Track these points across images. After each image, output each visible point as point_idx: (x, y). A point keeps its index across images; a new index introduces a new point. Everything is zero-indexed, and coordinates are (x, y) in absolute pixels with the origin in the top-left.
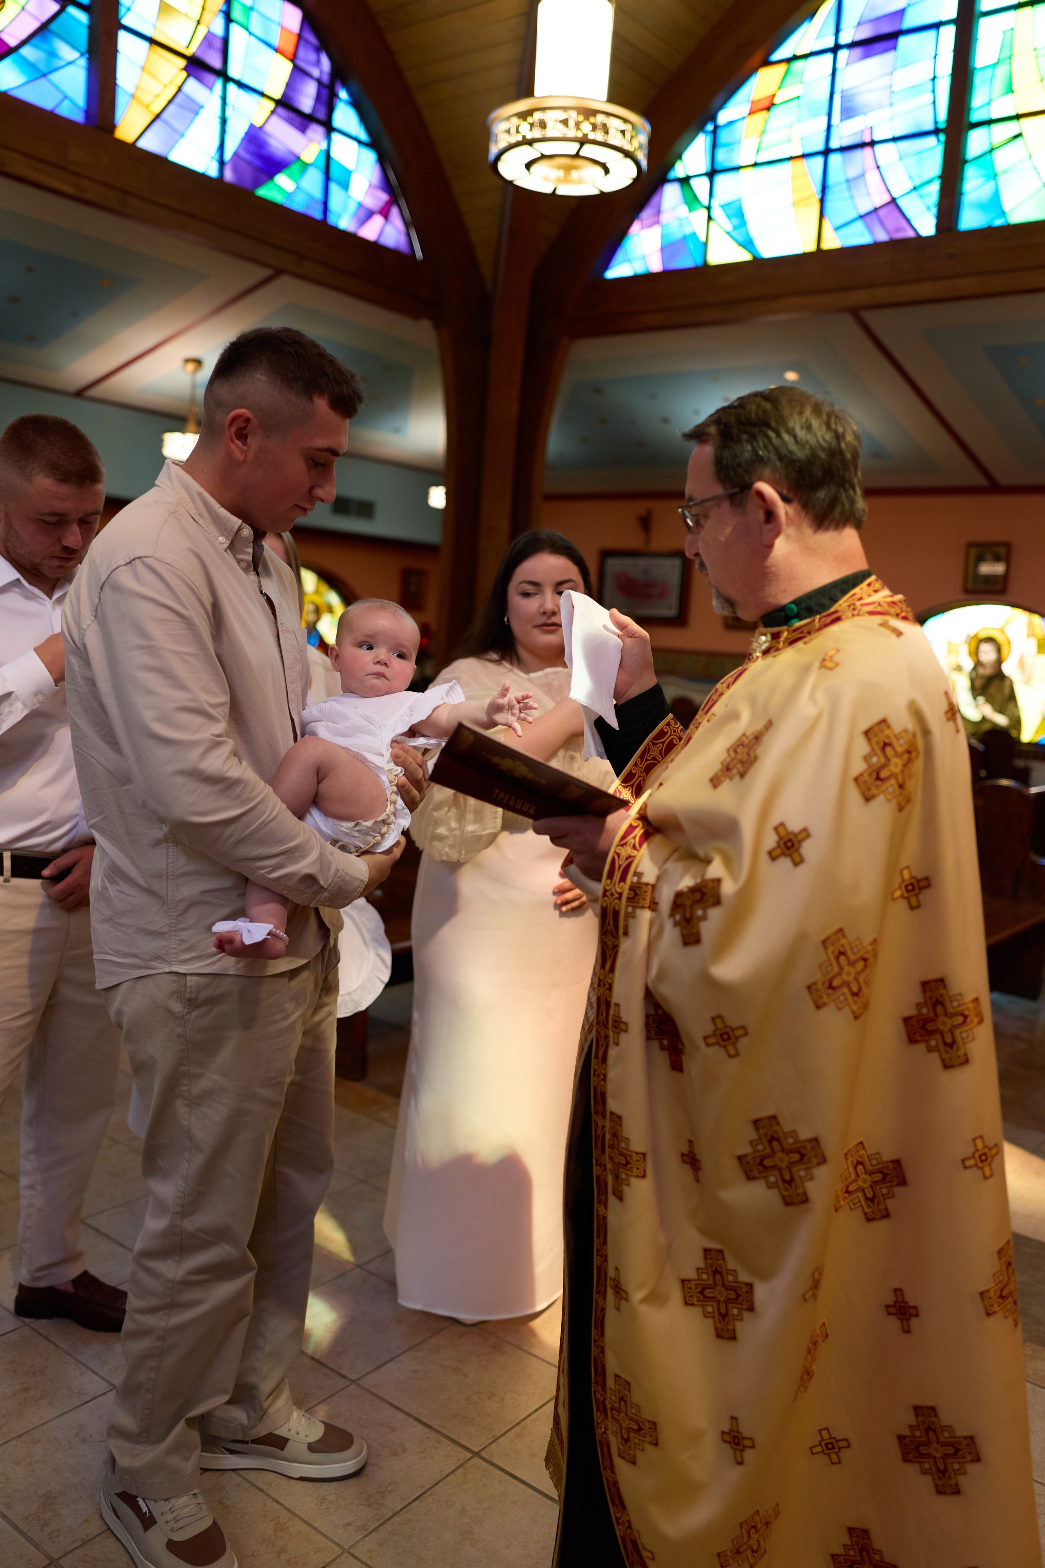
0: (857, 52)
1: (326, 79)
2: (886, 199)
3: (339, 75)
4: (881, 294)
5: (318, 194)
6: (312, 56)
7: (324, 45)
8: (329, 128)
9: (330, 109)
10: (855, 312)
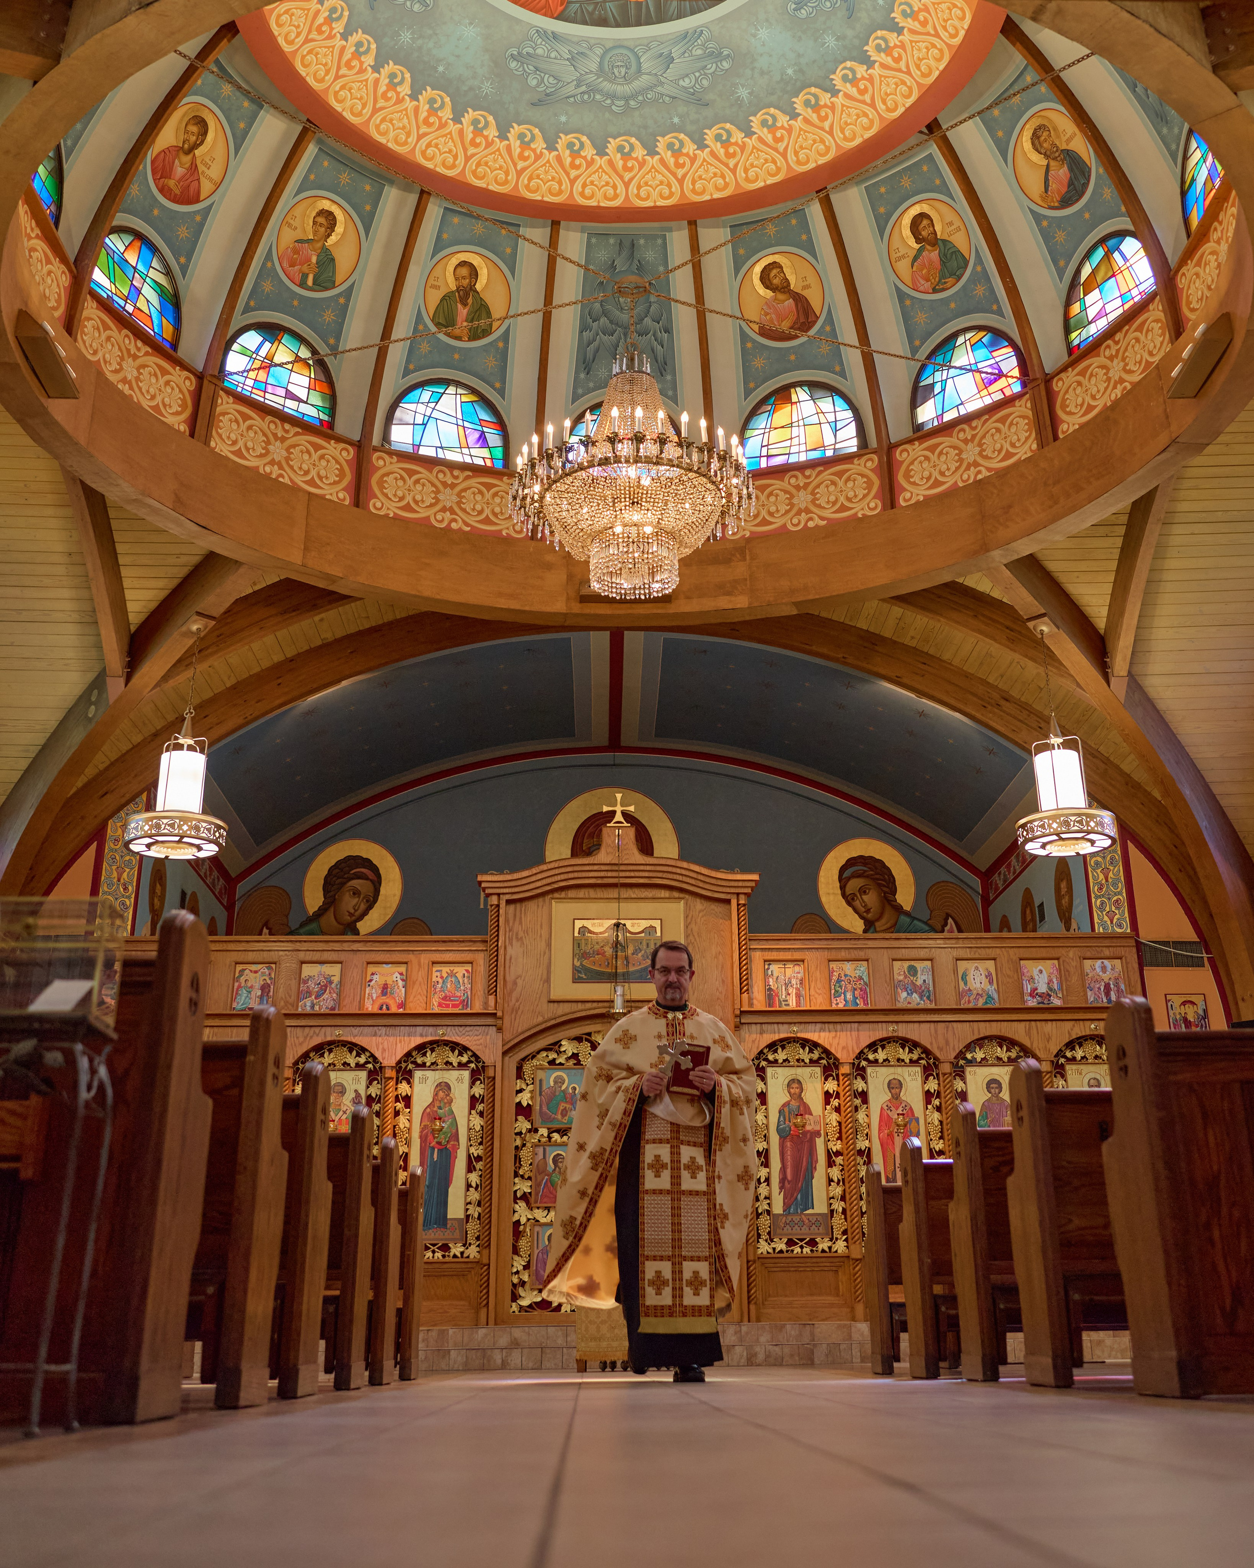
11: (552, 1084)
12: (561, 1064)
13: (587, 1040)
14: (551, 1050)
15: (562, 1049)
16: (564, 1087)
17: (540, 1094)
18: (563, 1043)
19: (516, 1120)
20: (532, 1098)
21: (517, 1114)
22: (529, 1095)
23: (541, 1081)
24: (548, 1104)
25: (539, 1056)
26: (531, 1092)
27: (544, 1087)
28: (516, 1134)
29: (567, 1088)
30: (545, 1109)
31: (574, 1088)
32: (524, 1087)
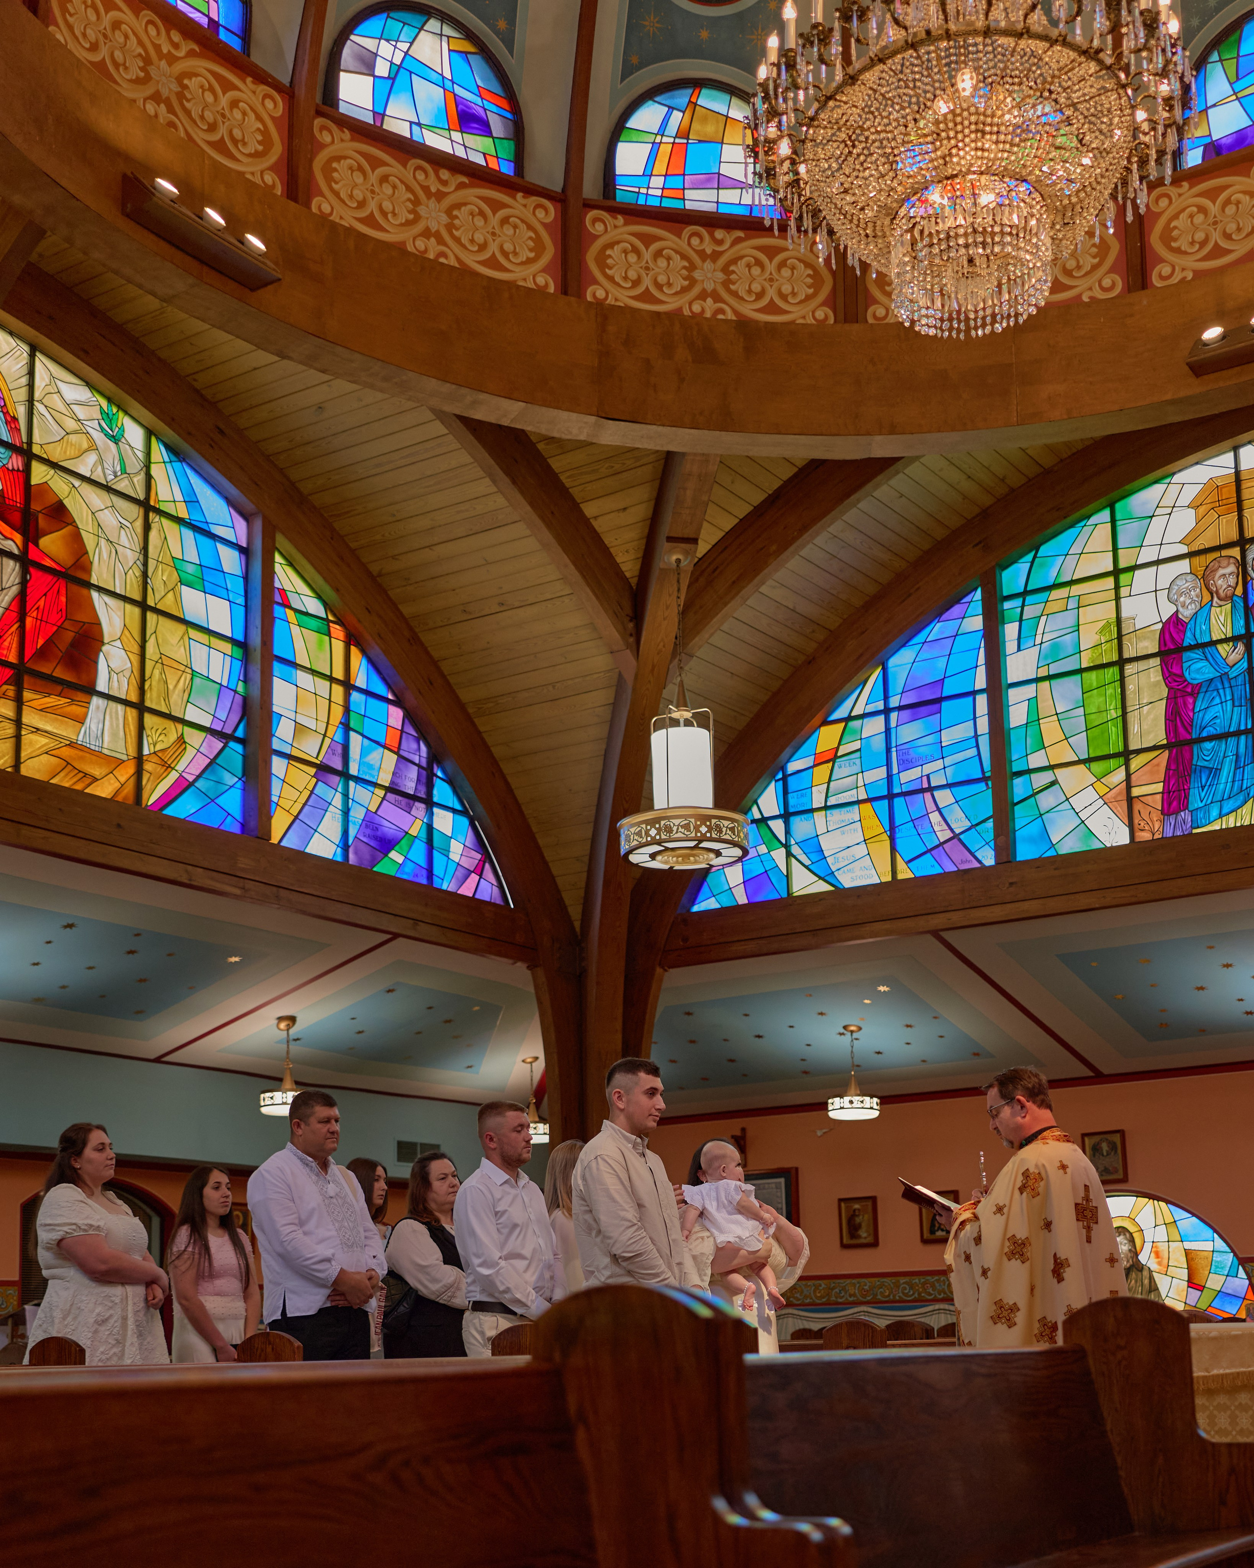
0: (906, 714)
1: (424, 763)
2: (948, 834)
3: (434, 758)
4: (956, 918)
5: (422, 861)
6: (414, 746)
7: (422, 735)
8: (430, 803)
9: (430, 786)
10: (936, 934)
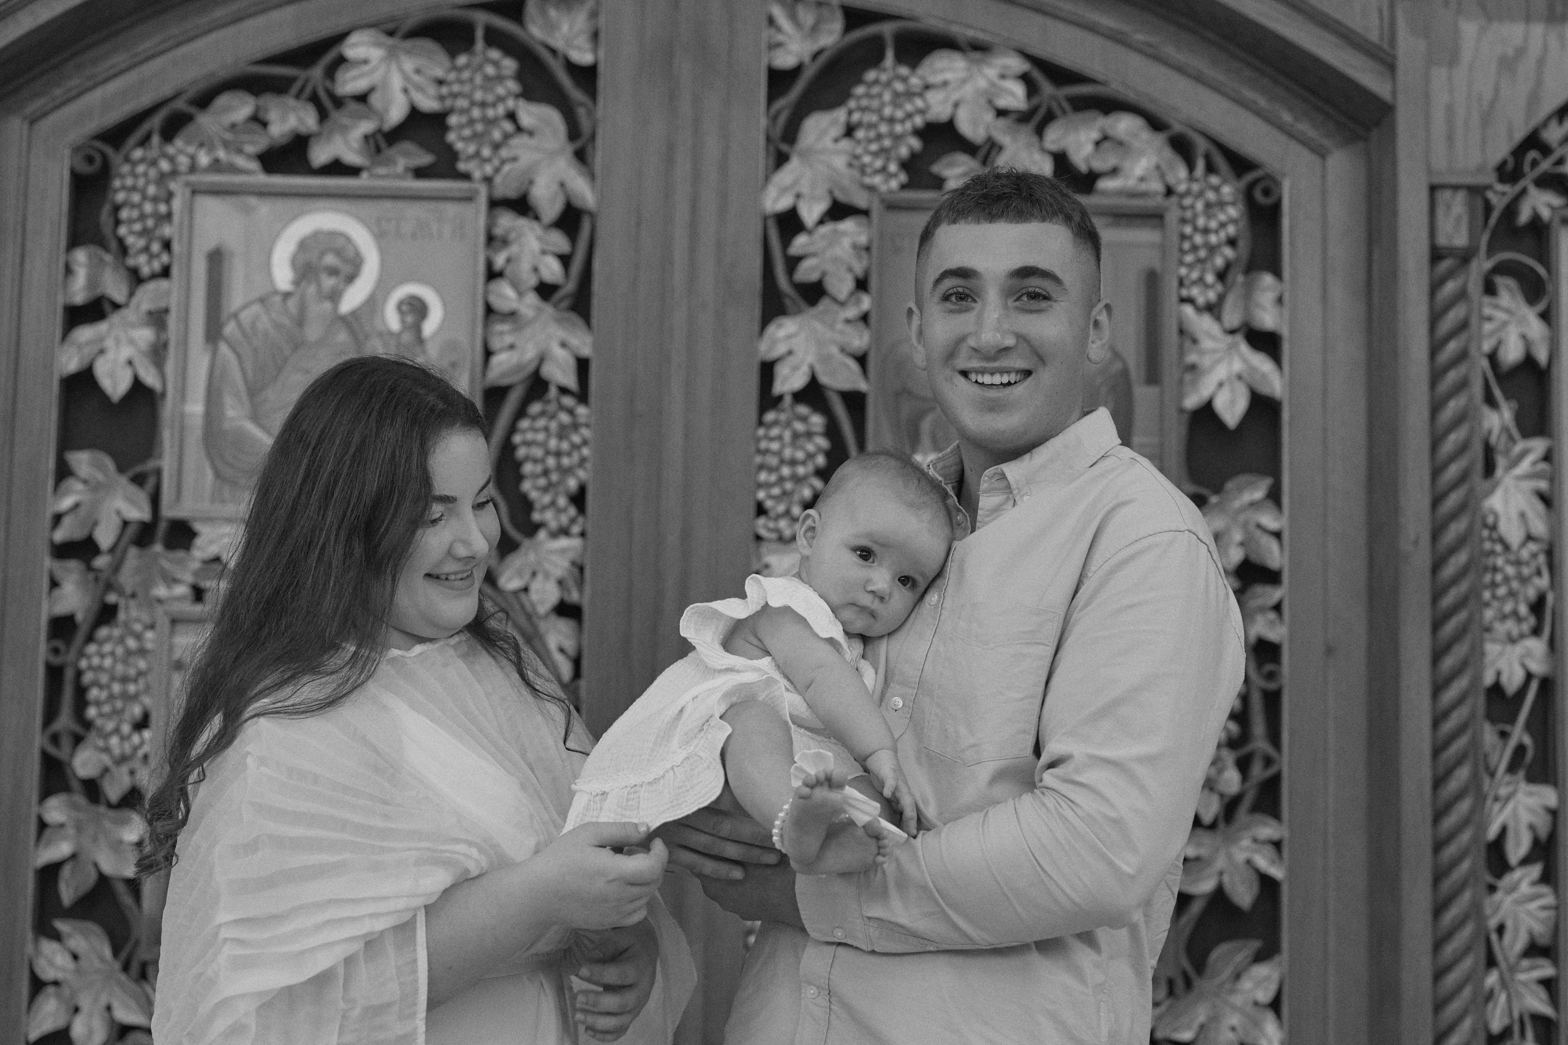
11: (283, 276)
12: (336, 168)
13: (494, 38)
14: (279, 87)
15: (349, 83)
16: (353, 298)
17: (213, 333)
18: (358, 47)
19: (63, 472)
20: (158, 353)
21: (67, 441)
22: (145, 335)
23: (216, 258)
24: (253, 391)
25: (207, 121)
26: (158, 318)
27: (237, 296)
28: (63, 551)
29: (373, 303)
30: (234, 413)
31: (416, 309)
32: (115, 287)
